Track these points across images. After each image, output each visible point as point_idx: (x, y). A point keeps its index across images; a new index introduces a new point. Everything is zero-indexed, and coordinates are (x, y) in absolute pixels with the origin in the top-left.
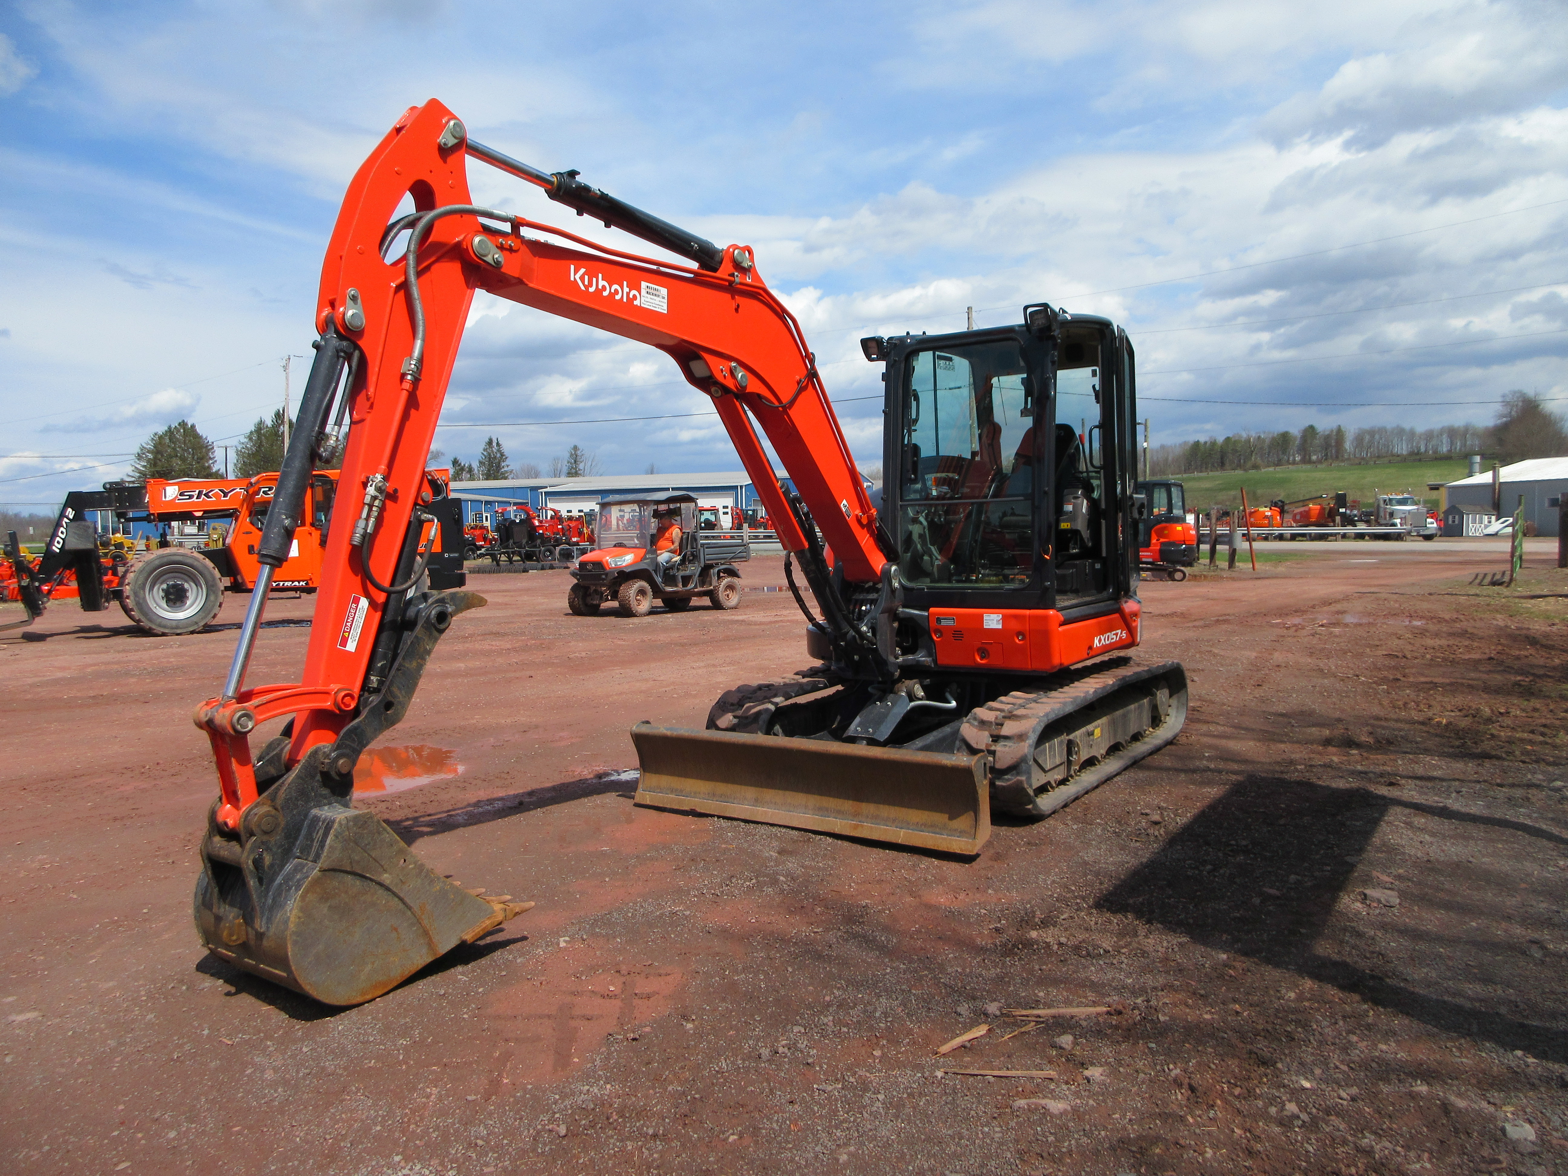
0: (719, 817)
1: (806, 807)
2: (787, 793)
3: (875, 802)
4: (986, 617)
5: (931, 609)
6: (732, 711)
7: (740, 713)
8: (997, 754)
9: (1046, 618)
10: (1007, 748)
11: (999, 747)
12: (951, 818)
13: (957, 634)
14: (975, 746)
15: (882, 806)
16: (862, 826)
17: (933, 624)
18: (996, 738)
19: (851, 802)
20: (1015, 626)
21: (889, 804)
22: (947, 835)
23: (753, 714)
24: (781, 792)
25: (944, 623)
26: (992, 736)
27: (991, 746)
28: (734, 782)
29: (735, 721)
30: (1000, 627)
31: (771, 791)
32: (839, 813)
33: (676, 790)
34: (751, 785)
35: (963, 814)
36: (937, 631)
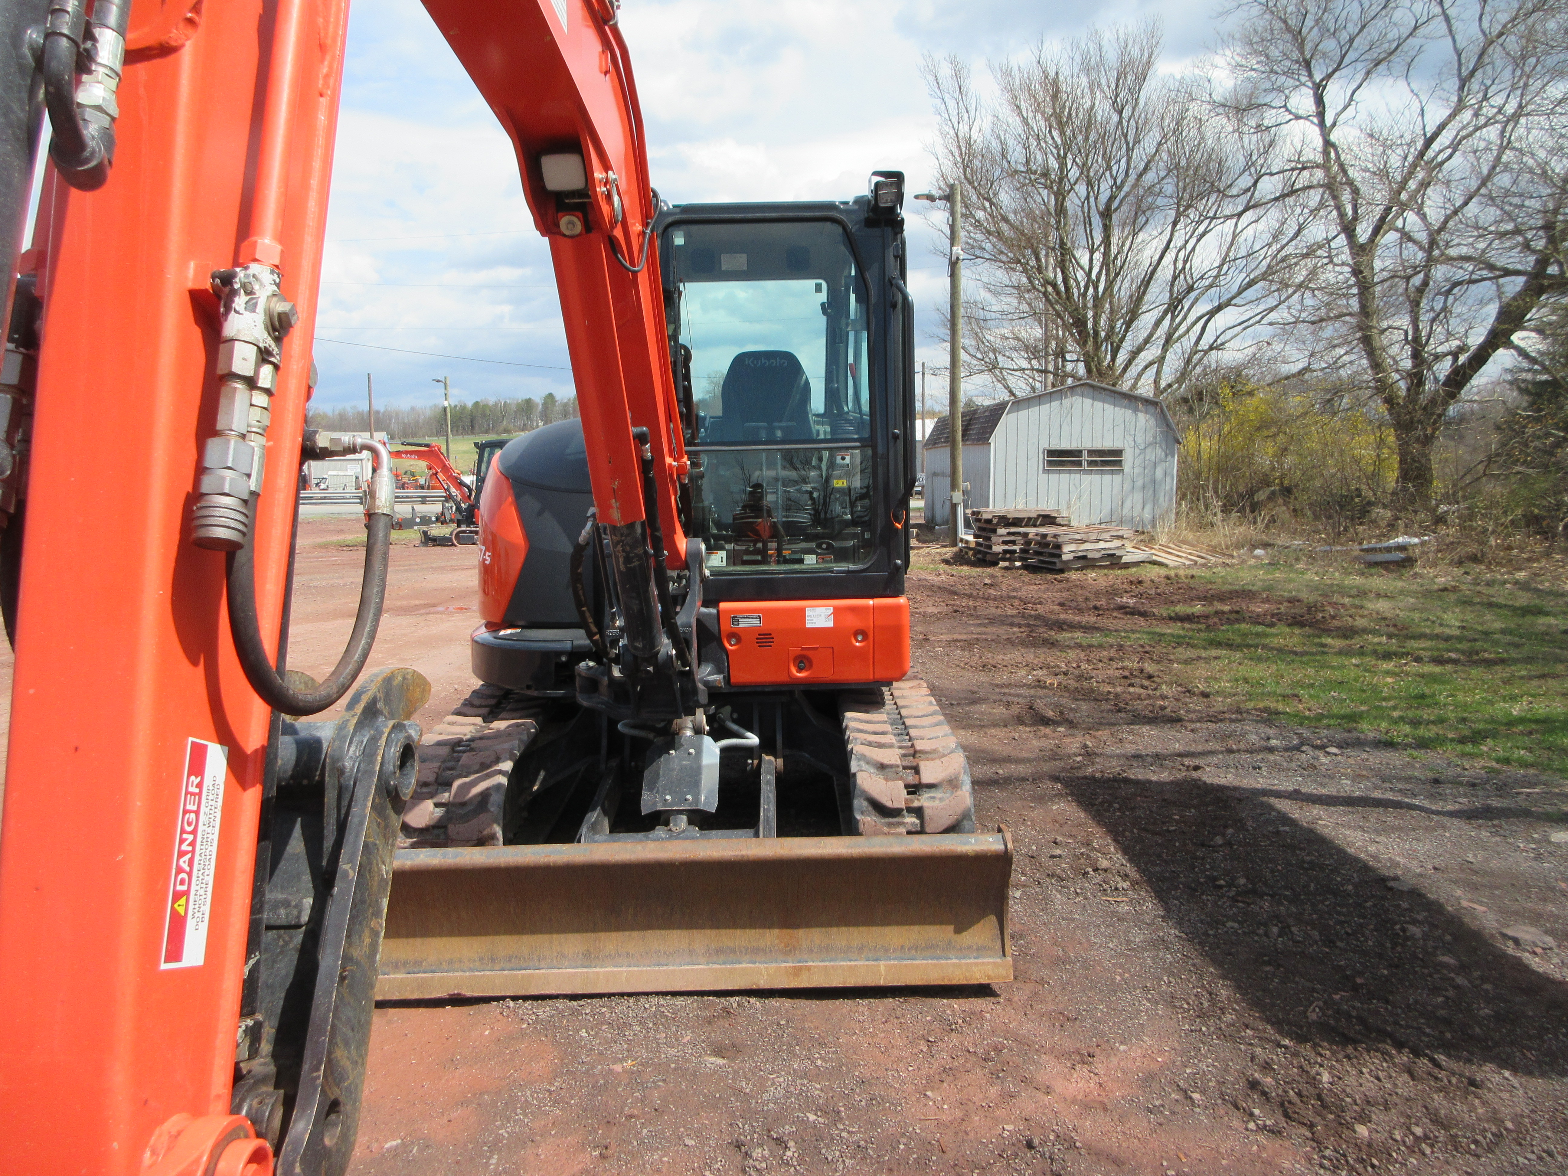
0: (514, 998)
1: (691, 952)
2: (649, 934)
3: (822, 925)
4: (809, 612)
5: (723, 605)
6: (431, 796)
7: (445, 797)
8: (927, 813)
9: (898, 608)
10: (937, 802)
11: (924, 800)
12: (958, 931)
13: (764, 638)
14: (889, 804)
15: (835, 930)
16: (809, 969)
17: (726, 626)
18: (914, 789)
19: (776, 932)
20: (852, 622)
21: (848, 924)
22: (957, 958)
23: (475, 796)
24: (635, 934)
25: (744, 623)
26: (907, 786)
27: (912, 801)
28: (534, 931)
29: (439, 812)
30: (830, 624)
31: (614, 935)
32: (755, 952)
33: (405, 964)
34: (572, 931)
35: (978, 921)
36: (732, 635)
